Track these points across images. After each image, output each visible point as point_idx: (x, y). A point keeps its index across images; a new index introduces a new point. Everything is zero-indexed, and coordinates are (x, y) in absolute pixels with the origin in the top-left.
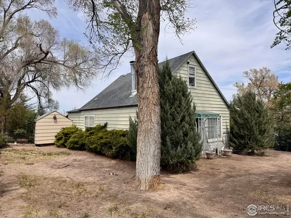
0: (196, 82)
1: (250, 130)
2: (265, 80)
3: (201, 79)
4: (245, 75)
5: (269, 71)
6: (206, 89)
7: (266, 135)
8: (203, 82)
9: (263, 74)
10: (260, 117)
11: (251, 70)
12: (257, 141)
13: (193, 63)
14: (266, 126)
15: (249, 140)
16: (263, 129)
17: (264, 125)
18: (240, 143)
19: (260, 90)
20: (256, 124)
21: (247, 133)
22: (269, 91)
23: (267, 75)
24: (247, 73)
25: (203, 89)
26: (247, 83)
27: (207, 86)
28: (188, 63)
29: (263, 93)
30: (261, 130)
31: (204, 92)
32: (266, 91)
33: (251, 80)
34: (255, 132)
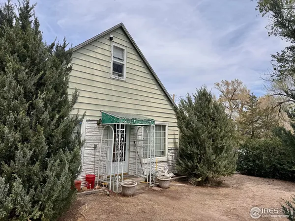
0: (125, 70)
1: (201, 146)
2: (237, 93)
3: (136, 68)
4: (217, 87)
5: (240, 83)
6: (143, 84)
7: (224, 154)
8: (139, 73)
9: (235, 86)
10: (215, 128)
11: (223, 82)
12: (210, 165)
13: (119, 40)
14: (224, 141)
15: (199, 162)
16: (220, 146)
17: (222, 140)
18: (187, 166)
19: (231, 103)
20: (209, 138)
21: (196, 151)
22: (240, 105)
23: (239, 88)
24: (218, 85)
25: (138, 83)
26: (219, 96)
27: (145, 80)
28: (111, 39)
29: (234, 106)
30: (217, 147)
31: (139, 88)
32: (238, 105)
33: (222, 92)
34: (207, 149)
